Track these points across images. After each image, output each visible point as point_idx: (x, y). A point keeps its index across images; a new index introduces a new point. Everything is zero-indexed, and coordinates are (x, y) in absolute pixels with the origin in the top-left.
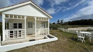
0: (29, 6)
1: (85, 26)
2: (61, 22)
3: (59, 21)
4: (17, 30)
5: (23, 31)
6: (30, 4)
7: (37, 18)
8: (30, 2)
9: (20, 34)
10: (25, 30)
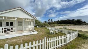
0: (19, 10)
1: (69, 25)
2: (51, 21)
3: (49, 20)
4: (10, 27)
5: (14, 28)
6: (20, 9)
7: (25, 19)
8: (20, 8)
9: (11, 30)
10: (16, 27)
